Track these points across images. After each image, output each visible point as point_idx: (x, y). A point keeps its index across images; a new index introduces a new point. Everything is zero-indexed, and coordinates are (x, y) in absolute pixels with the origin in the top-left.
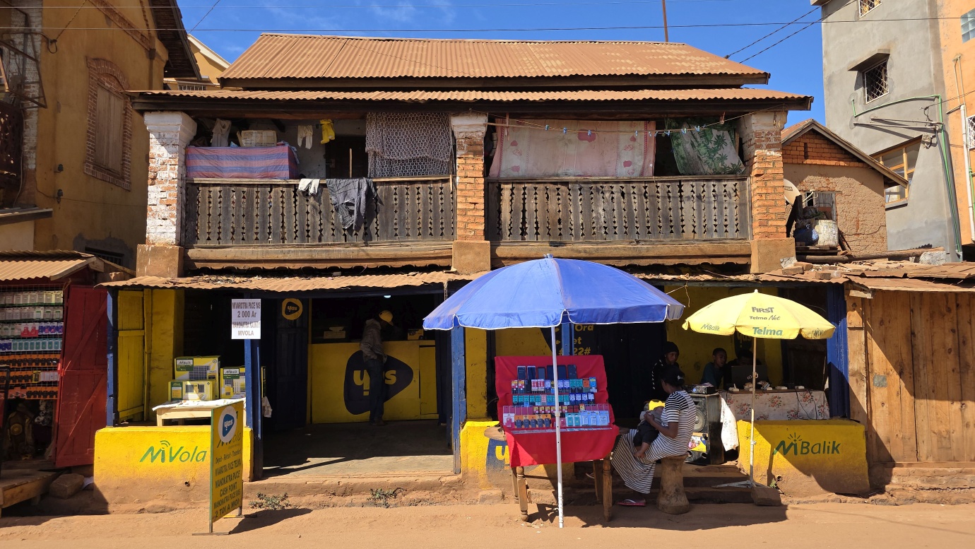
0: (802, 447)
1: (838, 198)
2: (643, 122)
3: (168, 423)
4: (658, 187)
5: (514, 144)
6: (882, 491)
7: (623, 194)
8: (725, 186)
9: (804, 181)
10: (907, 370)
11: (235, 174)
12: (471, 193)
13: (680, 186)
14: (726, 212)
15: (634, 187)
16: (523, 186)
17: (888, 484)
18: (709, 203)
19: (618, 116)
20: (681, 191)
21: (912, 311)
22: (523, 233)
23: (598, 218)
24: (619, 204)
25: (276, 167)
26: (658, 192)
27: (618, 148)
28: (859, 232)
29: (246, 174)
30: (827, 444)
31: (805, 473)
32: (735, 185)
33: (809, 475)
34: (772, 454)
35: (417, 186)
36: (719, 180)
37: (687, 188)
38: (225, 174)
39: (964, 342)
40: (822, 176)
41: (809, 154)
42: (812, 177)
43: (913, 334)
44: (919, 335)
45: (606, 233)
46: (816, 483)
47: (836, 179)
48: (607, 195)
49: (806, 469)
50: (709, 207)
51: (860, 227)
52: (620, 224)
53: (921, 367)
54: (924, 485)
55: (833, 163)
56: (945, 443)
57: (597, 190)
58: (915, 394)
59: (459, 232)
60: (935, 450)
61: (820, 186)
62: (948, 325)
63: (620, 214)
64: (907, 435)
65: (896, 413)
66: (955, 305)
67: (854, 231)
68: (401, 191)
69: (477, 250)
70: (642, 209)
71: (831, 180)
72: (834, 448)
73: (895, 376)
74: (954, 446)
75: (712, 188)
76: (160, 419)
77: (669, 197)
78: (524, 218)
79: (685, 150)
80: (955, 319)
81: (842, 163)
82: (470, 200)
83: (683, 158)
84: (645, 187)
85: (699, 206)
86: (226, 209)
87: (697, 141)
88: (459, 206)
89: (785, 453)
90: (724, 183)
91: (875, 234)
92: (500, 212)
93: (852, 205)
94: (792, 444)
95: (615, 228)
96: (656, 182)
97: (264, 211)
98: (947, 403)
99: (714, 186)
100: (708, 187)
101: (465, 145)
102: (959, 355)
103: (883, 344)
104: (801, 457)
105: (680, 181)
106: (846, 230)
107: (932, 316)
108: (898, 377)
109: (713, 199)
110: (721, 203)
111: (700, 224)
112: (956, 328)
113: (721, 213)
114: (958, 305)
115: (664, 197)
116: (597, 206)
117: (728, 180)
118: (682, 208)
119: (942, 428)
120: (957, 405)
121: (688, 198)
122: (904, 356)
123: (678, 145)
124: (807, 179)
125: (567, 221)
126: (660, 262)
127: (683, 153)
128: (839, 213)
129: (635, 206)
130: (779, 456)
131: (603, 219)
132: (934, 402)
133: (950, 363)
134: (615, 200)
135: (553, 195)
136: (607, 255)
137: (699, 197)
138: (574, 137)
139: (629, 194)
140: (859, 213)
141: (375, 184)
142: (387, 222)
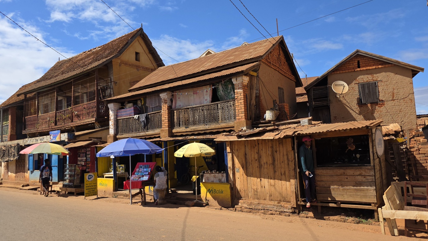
0: (214, 191)
1: (379, 84)
2: (209, 86)
3: (106, 177)
4: (211, 106)
5: (179, 98)
6: (234, 207)
7: (202, 110)
8: (230, 103)
9: (357, 79)
10: (245, 167)
11: (124, 116)
12: (165, 115)
13: (217, 105)
14: (231, 112)
15: (205, 107)
16: (179, 111)
17: (237, 205)
18: (226, 110)
19: (201, 85)
20: (218, 107)
21: (245, 146)
22: (180, 125)
23: (196, 118)
24: (201, 113)
25: (131, 113)
26: (211, 108)
27: (203, 95)
28: (394, 98)
29: (126, 115)
30: (220, 191)
31: (214, 199)
32: (233, 103)
33: (215, 200)
34: (207, 193)
35: (156, 114)
36: (228, 102)
37: (219, 106)
38: (123, 116)
39: (260, 157)
40: (368, 74)
41: (360, 65)
42: (362, 76)
43: (246, 154)
44: (247, 155)
45: (199, 123)
46: (217, 203)
47: (378, 75)
48: (198, 111)
49: (215, 198)
50: (226, 111)
51: (395, 96)
52: (202, 120)
53: (249, 166)
54: (248, 207)
55: (374, 67)
56: (256, 193)
57: (196, 109)
58: (247, 175)
59: (163, 126)
60: (253, 195)
61: (368, 79)
62: (256, 151)
63: (202, 116)
64: (245, 189)
65: (242, 181)
66: (257, 144)
67: (391, 99)
68: (154, 116)
69: (165, 131)
70: (207, 114)
71: (375, 75)
72: (222, 192)
73: (241, 169)
74: (258, 194)
75: (227, 105)
76: (105, 176)
77: (214, 109)
78: (179, 120)
79: (221, 93)
80: (258, 148)
81: (380, 66)
82: (165, 117)
83: (220, 96)
84: (208, 107)
85: (223, 111)
86: (123, 125)
87: (224, 90)
88: (163, 119)
89: (210, 193)
90: (230, 102)
91: (406, 99)
92: (174, 119)
93: (389, 86)
94: (211, 190)
95: (201, 121)
96: (211, 105)
97: (129, 125)
98: (256, 178)
99: (227, 104)
100: (225, 104)
101: (163, 101)
102: (259, 162)
103: (238, 157)
104: (214, 194)
105: (217, 104)
106: (385, 99)
107: (251, 147)
108: (242, 169)
109: (227, 108)
110: (229, 110)
111: (223, 117)
112: (258, 152)
113: (229, 113)
114: (258, 144)
115: (213, 110)
116: (196, 114)
117: (231, 101)
118: (218, 113)
119: (255, 188)
120: (259, 180)
121: (220, 109)
122: (244, 162)
123: (219, 92)
124: (359, 77)
125: (189, 120)
126: (212, 131)
127: (220, 94)
128: (380, 91)
129: (205, 113)
130: (208, 193)
131: (198, 119)
132: (252, 178)
133: (256, 164)
134: (200, 112)
135: (186, 112)
136: (199, 130)
137: (223, 108)
138: (192, 93)
139: (204, 110)
140: (394, 89)
141: (148, 115)
142: (151, 125)
